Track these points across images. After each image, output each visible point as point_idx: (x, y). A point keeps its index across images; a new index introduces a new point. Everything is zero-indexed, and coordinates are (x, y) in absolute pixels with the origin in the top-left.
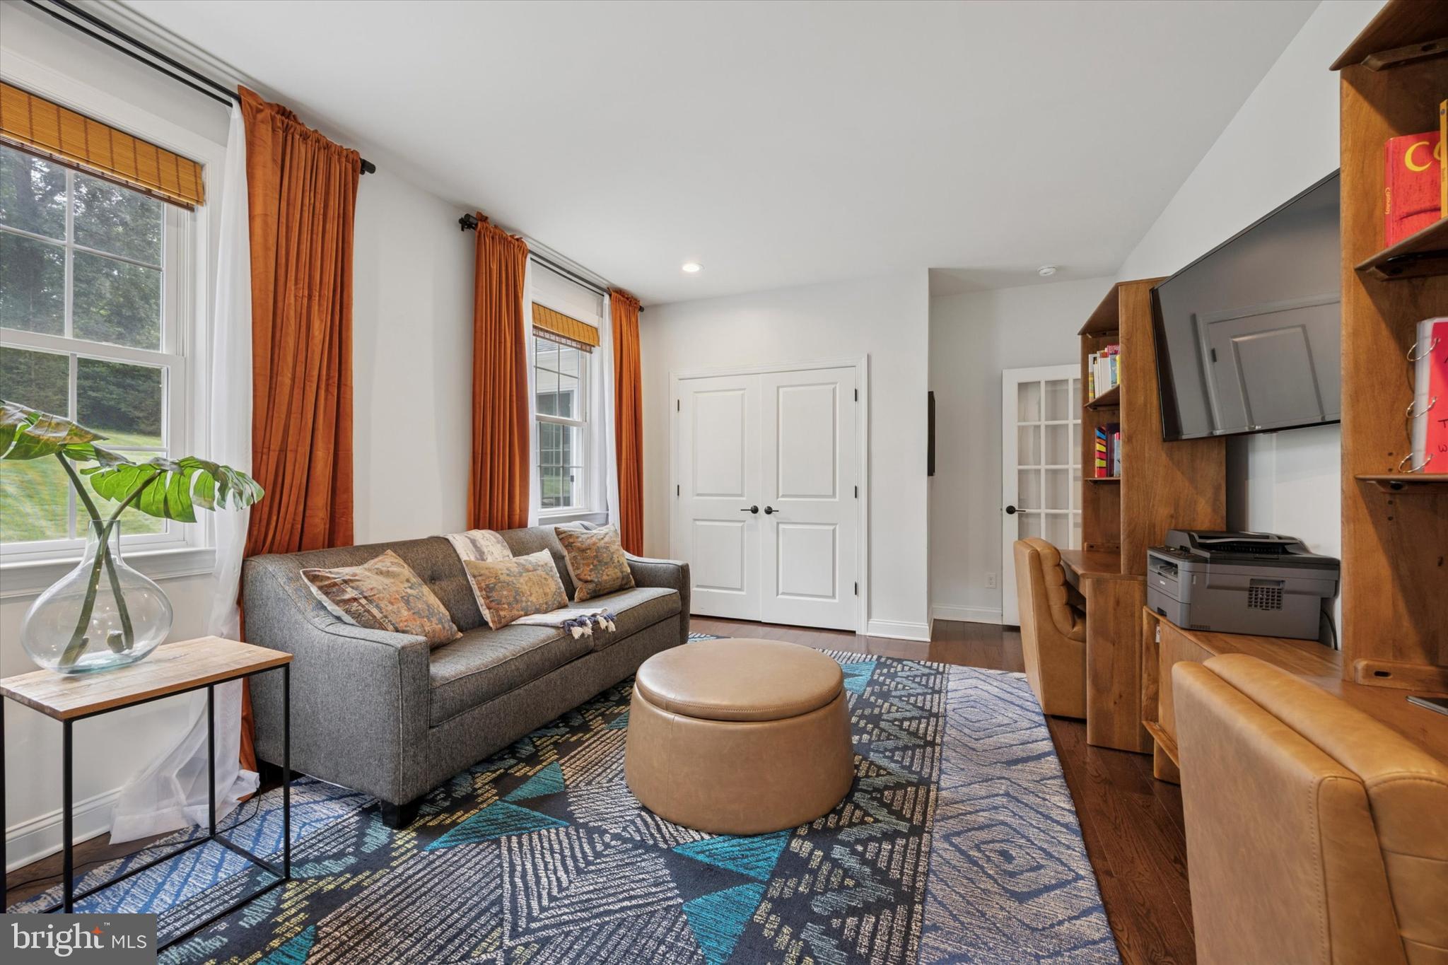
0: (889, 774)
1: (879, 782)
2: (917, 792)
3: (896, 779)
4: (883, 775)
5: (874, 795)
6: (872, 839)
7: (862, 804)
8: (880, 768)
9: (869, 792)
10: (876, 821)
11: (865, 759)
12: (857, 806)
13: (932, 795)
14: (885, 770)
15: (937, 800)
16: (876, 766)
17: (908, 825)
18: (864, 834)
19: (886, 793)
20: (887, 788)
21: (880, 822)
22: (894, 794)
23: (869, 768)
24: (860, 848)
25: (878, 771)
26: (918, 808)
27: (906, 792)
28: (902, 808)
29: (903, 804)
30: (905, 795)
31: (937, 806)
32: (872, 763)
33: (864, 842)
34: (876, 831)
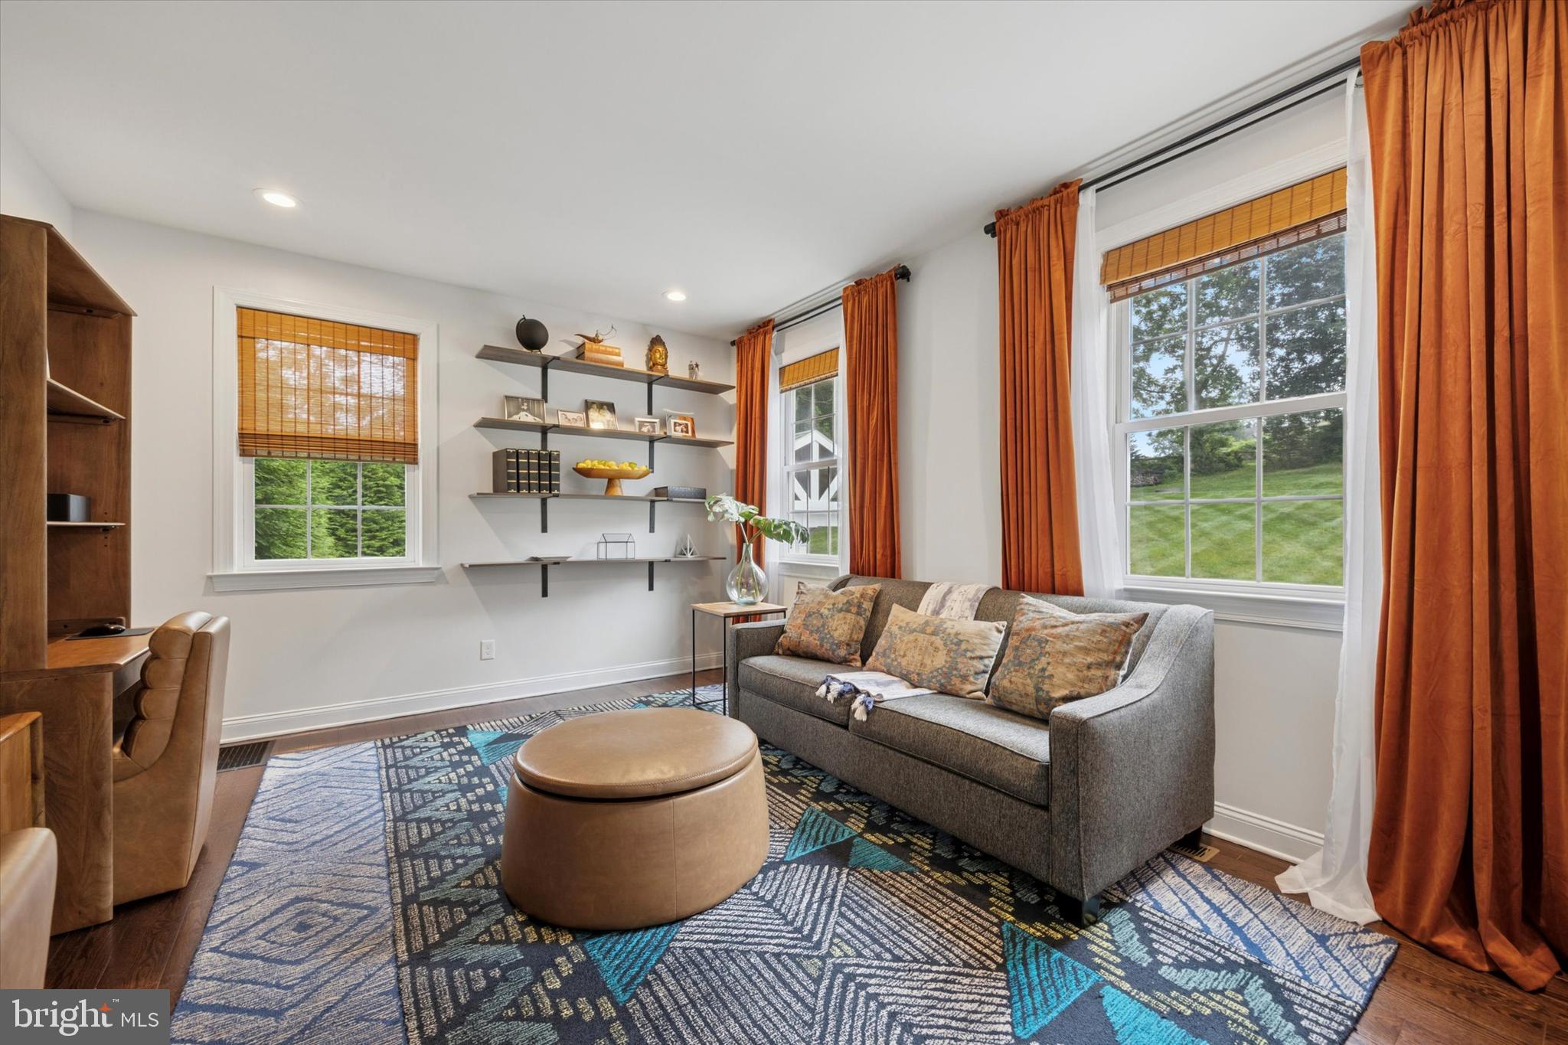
0: (475, 941)
1: (480, 924)
2: (425, 938)
3: (461, 938)
4: (481, 934)
5: (477, 907)
6: (454, 872)
7: (483, 891)
8: (493, 942)
9: (482, 907)
10: (458, 886)
11: (522, 943)
12: (487, 886)
13: (402, 946)
14: (484, 943)
15: (394, 942)
16: (500, 942)
17: (421, 899)
18: (462, 872)
19: (464, 916)
20: (467, 923)
21: (453, 887)
22: (453, 920)
23: (507, 932)
24: (460, 861)
25: (491, 935)
26: (416, 922)
27: (440, 931)
28: (436, 911)
29: (437, 917)
30: (439, 927)
31: (394, 936)
32: (508, 941)
33: (457, 867)
34: (452, 880)
